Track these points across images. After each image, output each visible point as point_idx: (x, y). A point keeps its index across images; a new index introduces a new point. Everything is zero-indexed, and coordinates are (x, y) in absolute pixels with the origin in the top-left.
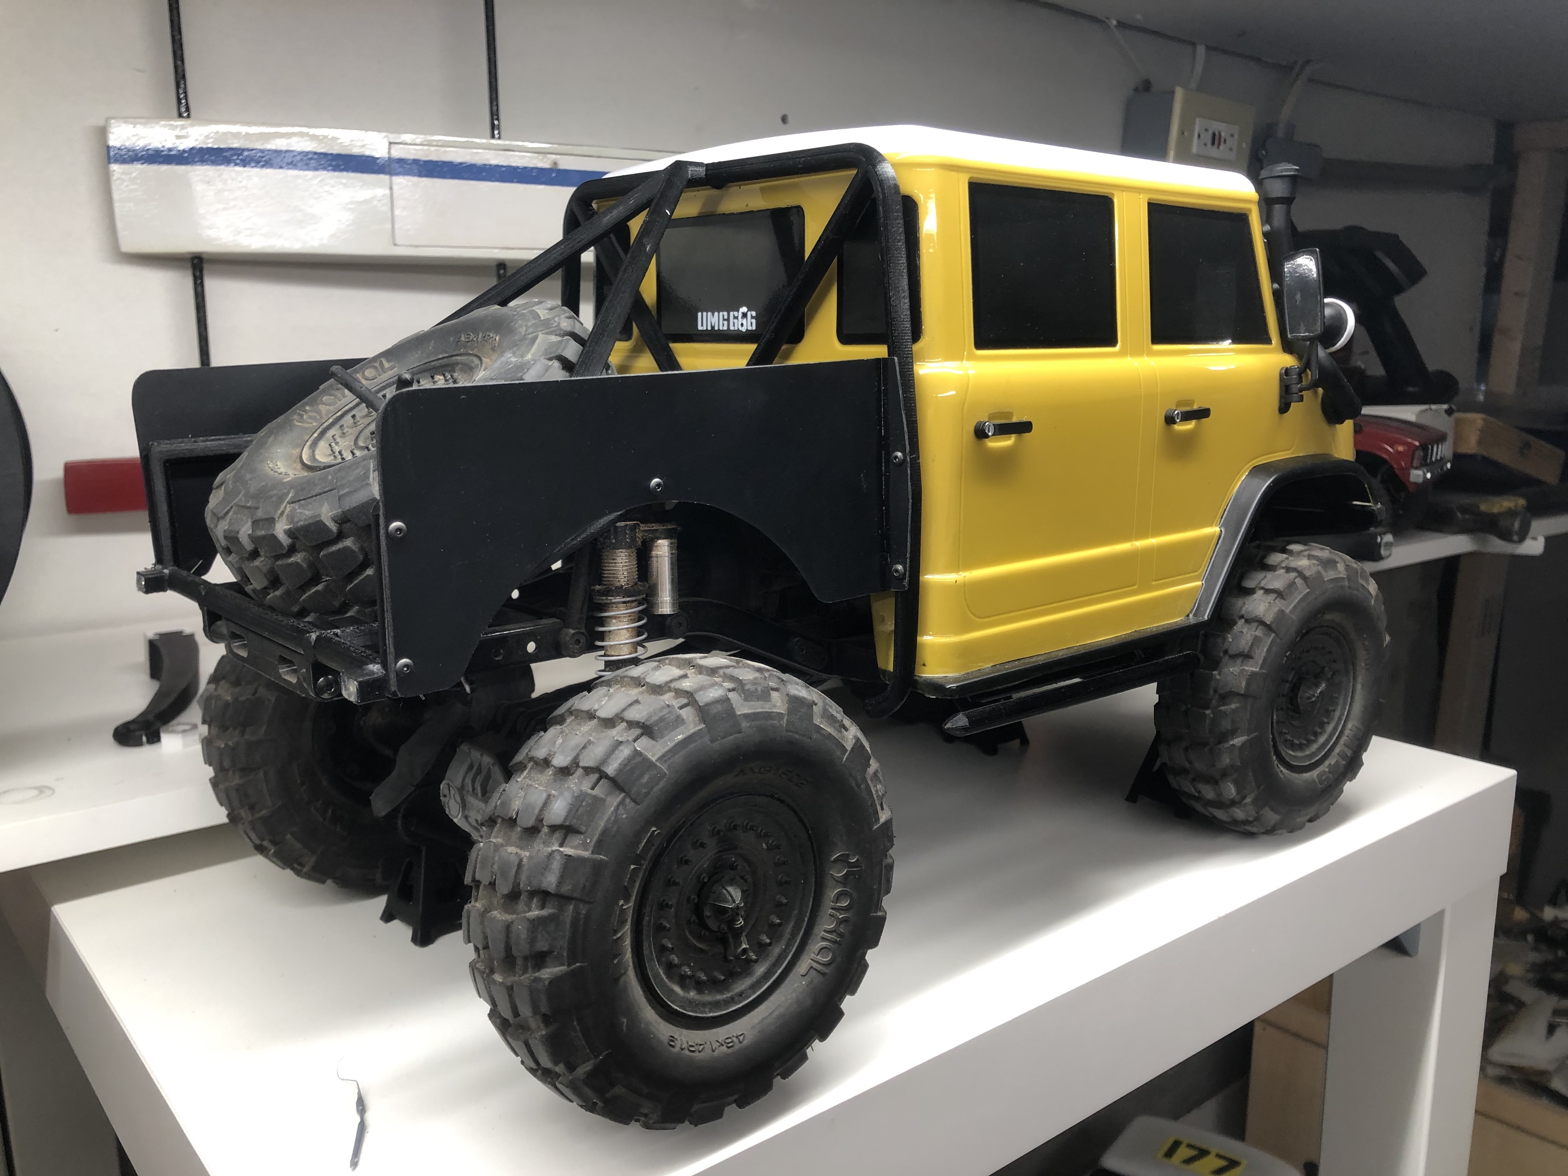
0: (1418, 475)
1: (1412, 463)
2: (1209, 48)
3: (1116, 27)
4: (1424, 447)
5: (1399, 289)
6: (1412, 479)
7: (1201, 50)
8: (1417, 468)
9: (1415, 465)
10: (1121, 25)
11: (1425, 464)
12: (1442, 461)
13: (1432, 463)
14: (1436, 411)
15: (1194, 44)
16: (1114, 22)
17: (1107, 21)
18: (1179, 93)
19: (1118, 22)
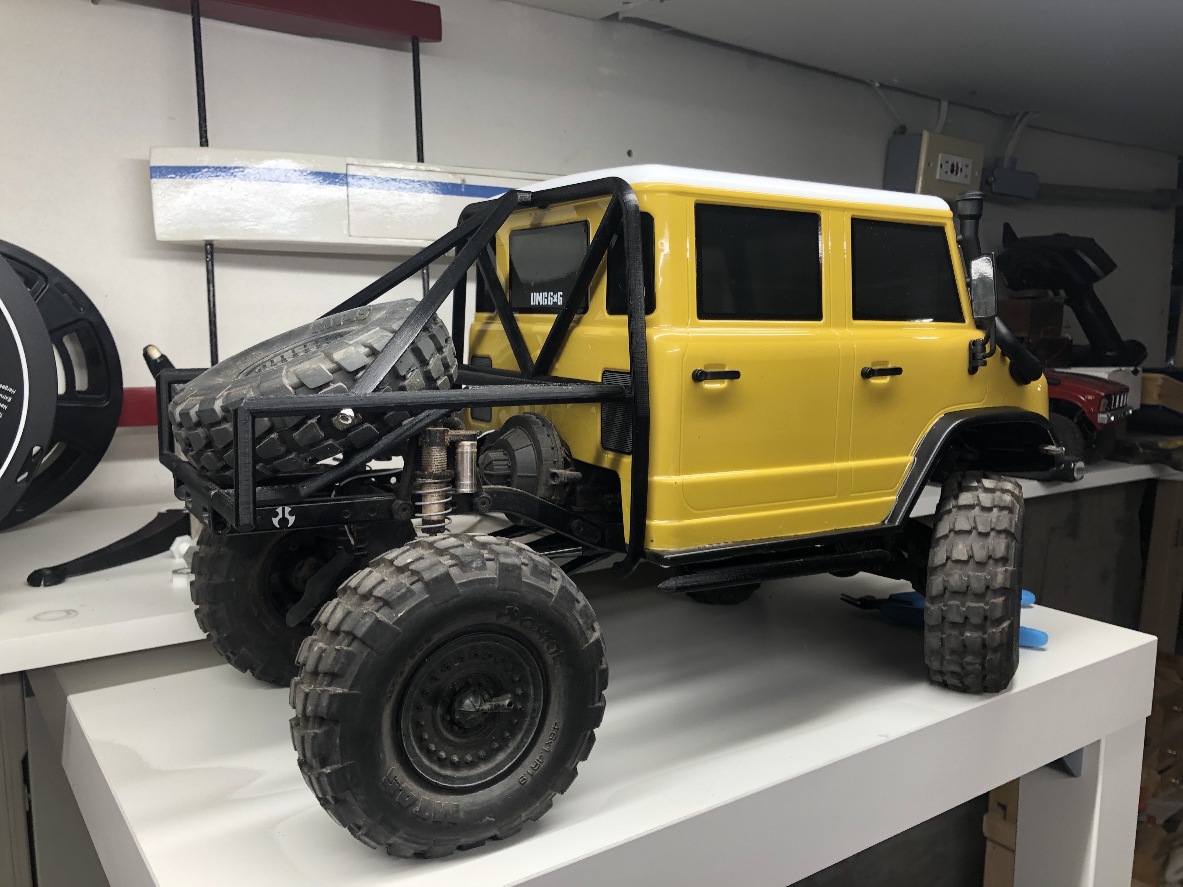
0: (1102, 418)
1: (1099, 408)
2: (950, 103)
3: (879, 87)
4: (1108, 397)
5: (1097, 279)
6: (1099, 421)
7: (945, 104)
8: (1103, 413)
9: (1101, 410)
10: (882, 86)
11: (1108, 409)
12: (1125, 407)
13: (1115, 409)
14: (1124, 371)
15: (939, 101)
16: (877, 84)
17: (872, 84)
18: (926, 135)
19: (881, 84)
